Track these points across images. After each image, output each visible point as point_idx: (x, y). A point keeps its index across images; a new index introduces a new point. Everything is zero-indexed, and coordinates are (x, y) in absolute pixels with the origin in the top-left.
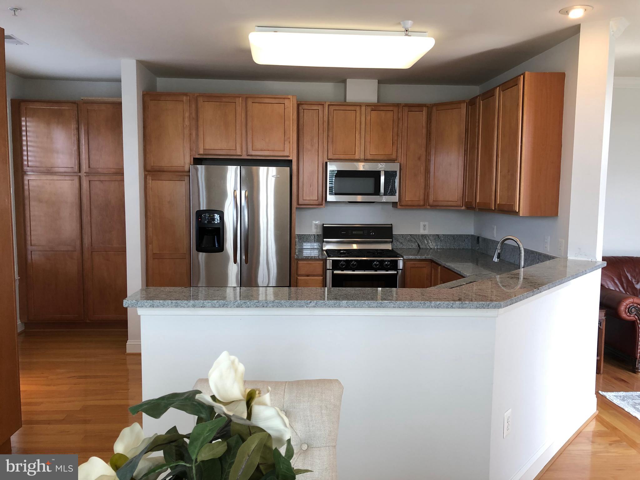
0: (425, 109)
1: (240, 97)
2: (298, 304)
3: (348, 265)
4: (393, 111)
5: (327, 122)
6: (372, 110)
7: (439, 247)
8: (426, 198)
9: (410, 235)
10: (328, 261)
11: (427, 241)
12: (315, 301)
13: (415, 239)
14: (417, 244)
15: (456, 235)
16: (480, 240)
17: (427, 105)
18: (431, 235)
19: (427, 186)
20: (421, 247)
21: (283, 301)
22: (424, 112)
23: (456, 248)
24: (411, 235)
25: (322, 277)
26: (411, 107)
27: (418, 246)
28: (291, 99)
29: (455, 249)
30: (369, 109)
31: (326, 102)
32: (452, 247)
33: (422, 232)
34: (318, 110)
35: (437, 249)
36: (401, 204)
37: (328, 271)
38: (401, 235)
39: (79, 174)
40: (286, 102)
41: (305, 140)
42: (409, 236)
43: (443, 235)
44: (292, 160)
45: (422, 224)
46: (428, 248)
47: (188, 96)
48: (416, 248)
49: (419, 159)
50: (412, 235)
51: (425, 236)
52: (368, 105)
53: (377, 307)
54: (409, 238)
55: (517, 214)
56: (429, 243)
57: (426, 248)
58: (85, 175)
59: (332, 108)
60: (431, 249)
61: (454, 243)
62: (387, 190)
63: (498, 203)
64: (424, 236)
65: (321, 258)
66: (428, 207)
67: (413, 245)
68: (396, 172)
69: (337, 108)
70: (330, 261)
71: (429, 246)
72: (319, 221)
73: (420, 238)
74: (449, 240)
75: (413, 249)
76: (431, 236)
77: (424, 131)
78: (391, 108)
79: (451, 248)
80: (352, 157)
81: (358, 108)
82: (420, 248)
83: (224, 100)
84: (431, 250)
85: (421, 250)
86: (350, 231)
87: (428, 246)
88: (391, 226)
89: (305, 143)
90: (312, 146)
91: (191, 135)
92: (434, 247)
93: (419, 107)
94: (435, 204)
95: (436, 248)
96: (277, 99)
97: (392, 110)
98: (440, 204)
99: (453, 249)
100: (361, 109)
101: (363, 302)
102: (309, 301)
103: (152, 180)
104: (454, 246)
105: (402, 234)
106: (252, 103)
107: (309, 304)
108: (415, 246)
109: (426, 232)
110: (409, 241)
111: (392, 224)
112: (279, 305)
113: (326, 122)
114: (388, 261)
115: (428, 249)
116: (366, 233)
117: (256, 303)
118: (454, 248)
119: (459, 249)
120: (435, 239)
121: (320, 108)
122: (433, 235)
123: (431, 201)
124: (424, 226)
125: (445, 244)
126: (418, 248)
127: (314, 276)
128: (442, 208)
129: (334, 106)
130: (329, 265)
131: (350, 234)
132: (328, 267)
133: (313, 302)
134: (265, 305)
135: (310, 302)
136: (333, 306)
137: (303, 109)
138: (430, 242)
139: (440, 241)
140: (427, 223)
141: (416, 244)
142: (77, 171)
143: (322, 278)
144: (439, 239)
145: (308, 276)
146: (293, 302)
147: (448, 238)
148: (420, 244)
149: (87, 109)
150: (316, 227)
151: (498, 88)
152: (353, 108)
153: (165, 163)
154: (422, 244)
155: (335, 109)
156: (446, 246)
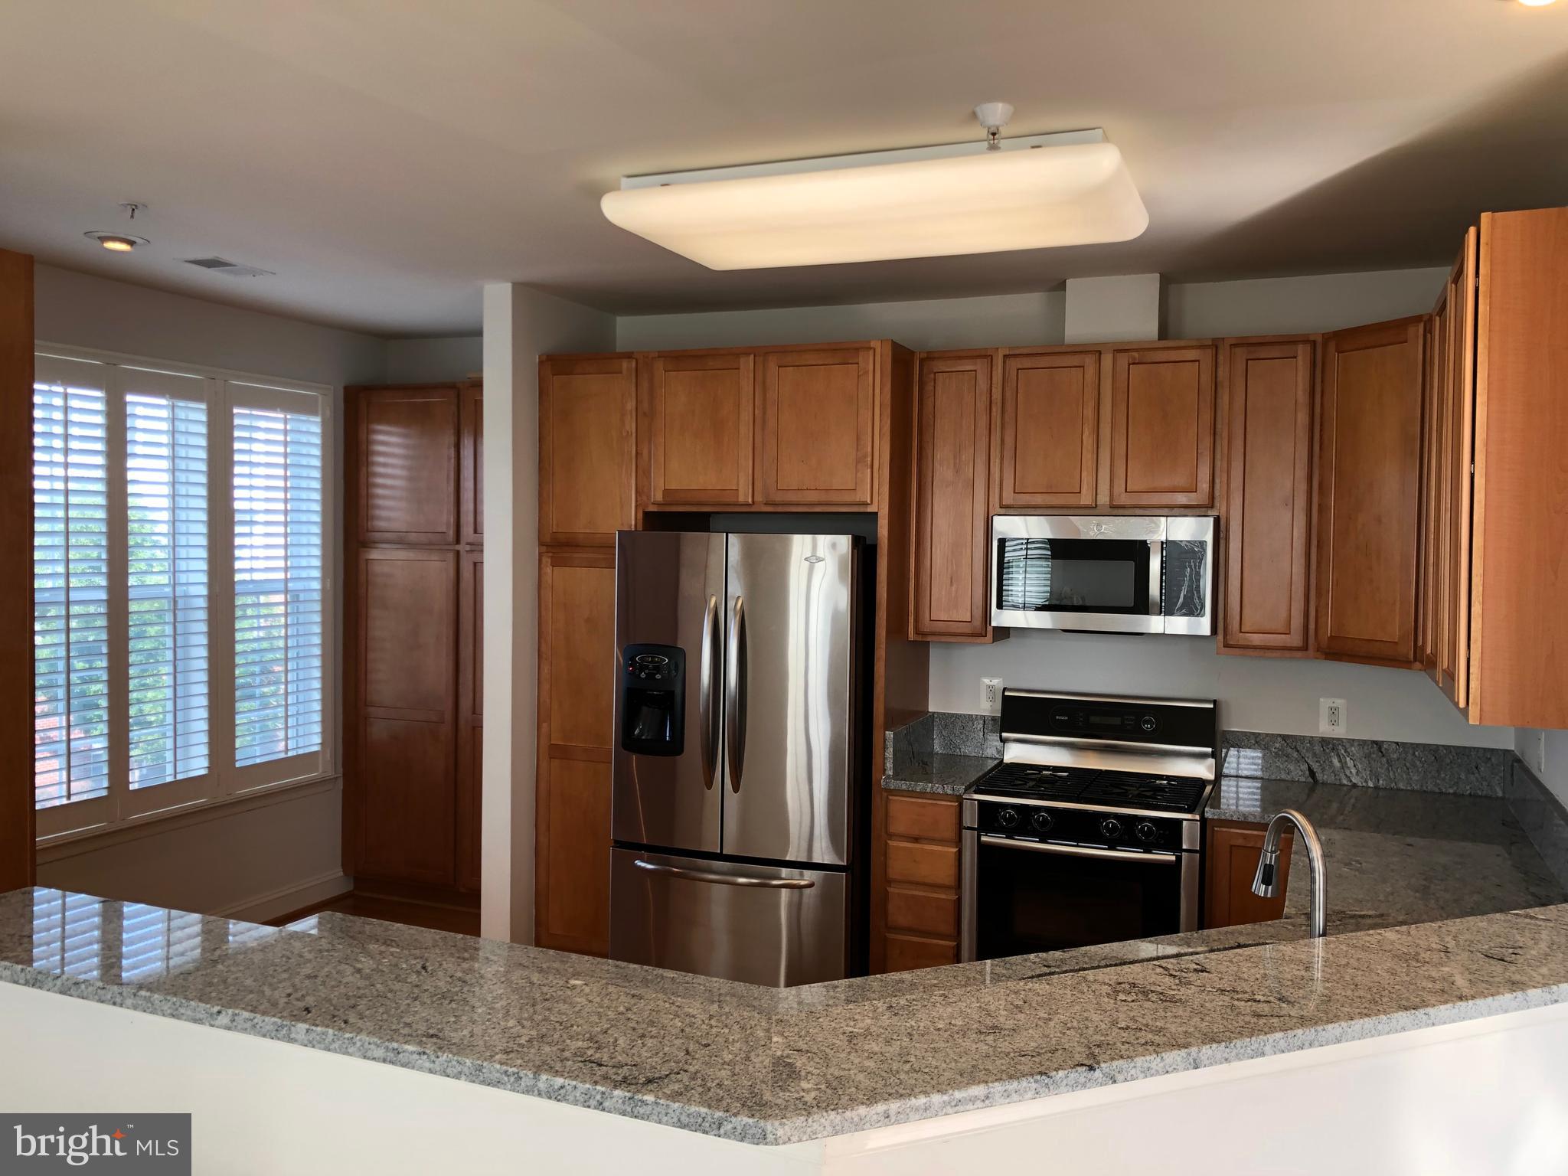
0: (1302, 352)
1: (750, 354)
2: (189, 1013)
3: (1024, 822)
4: (1198, 361)
5: (999, 404)
6: (1134, 364)
7: (1381, 782)
8: (1312, 626)
9: (1280, 735)
10: (966, 804)
11: (1340, 761)
12: (230, 1011)
13: (1298, 751)
14: (1305, 767)
15: (1443, 746)
16: (1515, 772)
17: (1312, 338)
18: (1353, 740)
20: (1319, 776)
21: (156, 996)
22: (1300, 358)
23: (1444, 790)
24: (1285, 738)
25: (955, 847)
26: (1254, 346)
27: (1308, 772)
28: (877, 350)
29: (1441, 793)
30: (1125, 360)
31: (998, 349)
32: (1430, 787)
33: (1325, 729)
34: (975, 371)
35: (1376, 788)
37: (966, 834)
38: (1252, 737)
39: (457, 547)
40: (863, 358)
41: (938, 456)
42: (1279, 739)
43: (1397, 743)
44: (877, 513)
45: (1325, 703)
46: (1345, 782)
47: (634, 360)
48: (1303, 779)
49: (1288, 502)
50: (1288, 736)
51: (1333, 745)
52: (1120, 349)
53: (384, 1061)
54: (1277, 745)
56: (1348, 768)
57: (1338, 782)
58: (468, 549)
59: (1014, 364)
60: (1355, 786)
61: (1438, 771)
62: (1175, 600)
64: (1329, 745)
65: (951, 792)
66: (1318, 655)
67: (1292, 768)
68: (1202, 544)
69: (1027, 363)
70: (972, 805)
71: (1346, 775)
72: (1001, 679)
73: (1318, 748)
74: (1418, 763)
75: (1293, 781)
76: (1352, 745)
77: (1302, 417)
78: (1193, 355)
79: (1425, 788)
80: (1071, 500)
81: (1089, 361)
82: (1315, 781)
84: (1354, 792)
85: (1319, 789)
86: (1081, 714)
87: (1343, 776)
88: (1211, 706)
89: (936, 464)
90: (957, 471)
91: (639, 456)
92: (1366, 782)
93: (1285, 343)
95: (1371, 784)
96: (840, 353)
97: (1198, 359)
98: (1350, 647)
99: (1434, 793)
100: (1099, 360)
101: (348, 1039)
102: (216, 1009)
103: (553, 566)
104: (1437, 785)
105: (1254, 733)
106: (779, 366)
107: (216, 1019)
108: (1300, 773)
109: (1339, 732)
110: (1277, 756)
111: (1215, 702)
112: (149, 1008)
113: (997, 403)
115: (1345, 788)
116: (1129, 725)
117: (99, 991)
118: (1437, 790)
119: (1455, 794)
120: (1368, 756)
121: (980, 366)
122: (1363, 743)
124: (1333, 711)
125: (1405, 776)
126: (1310, 780)
127: (933, 841)
128: (1356, 660)
129: (1018, 359)
130: (971, 818)
131: (1080, 724)
132: (967, 822)
133: (224, 1013)
134: (118, 1000)
135: (219, 1012)
136: (273, 1035)
137: (935, 373)
138: (1350, 763)
139: (1388, 762)
140: (1339, 702)
141: (1302, 767)
142: (451, 540)
143: (955, 850)
144: (1383, 756)
145: (914, 840)
146: (178, 1004)
147: (1414, 754)
148: (1315, 767)
149: (476, 400)
150: (991, 695)
152: (1075, 360)
153: (580, 527)
154: (1323, 770)
155: (1020, 367)
156: (1409, 781)
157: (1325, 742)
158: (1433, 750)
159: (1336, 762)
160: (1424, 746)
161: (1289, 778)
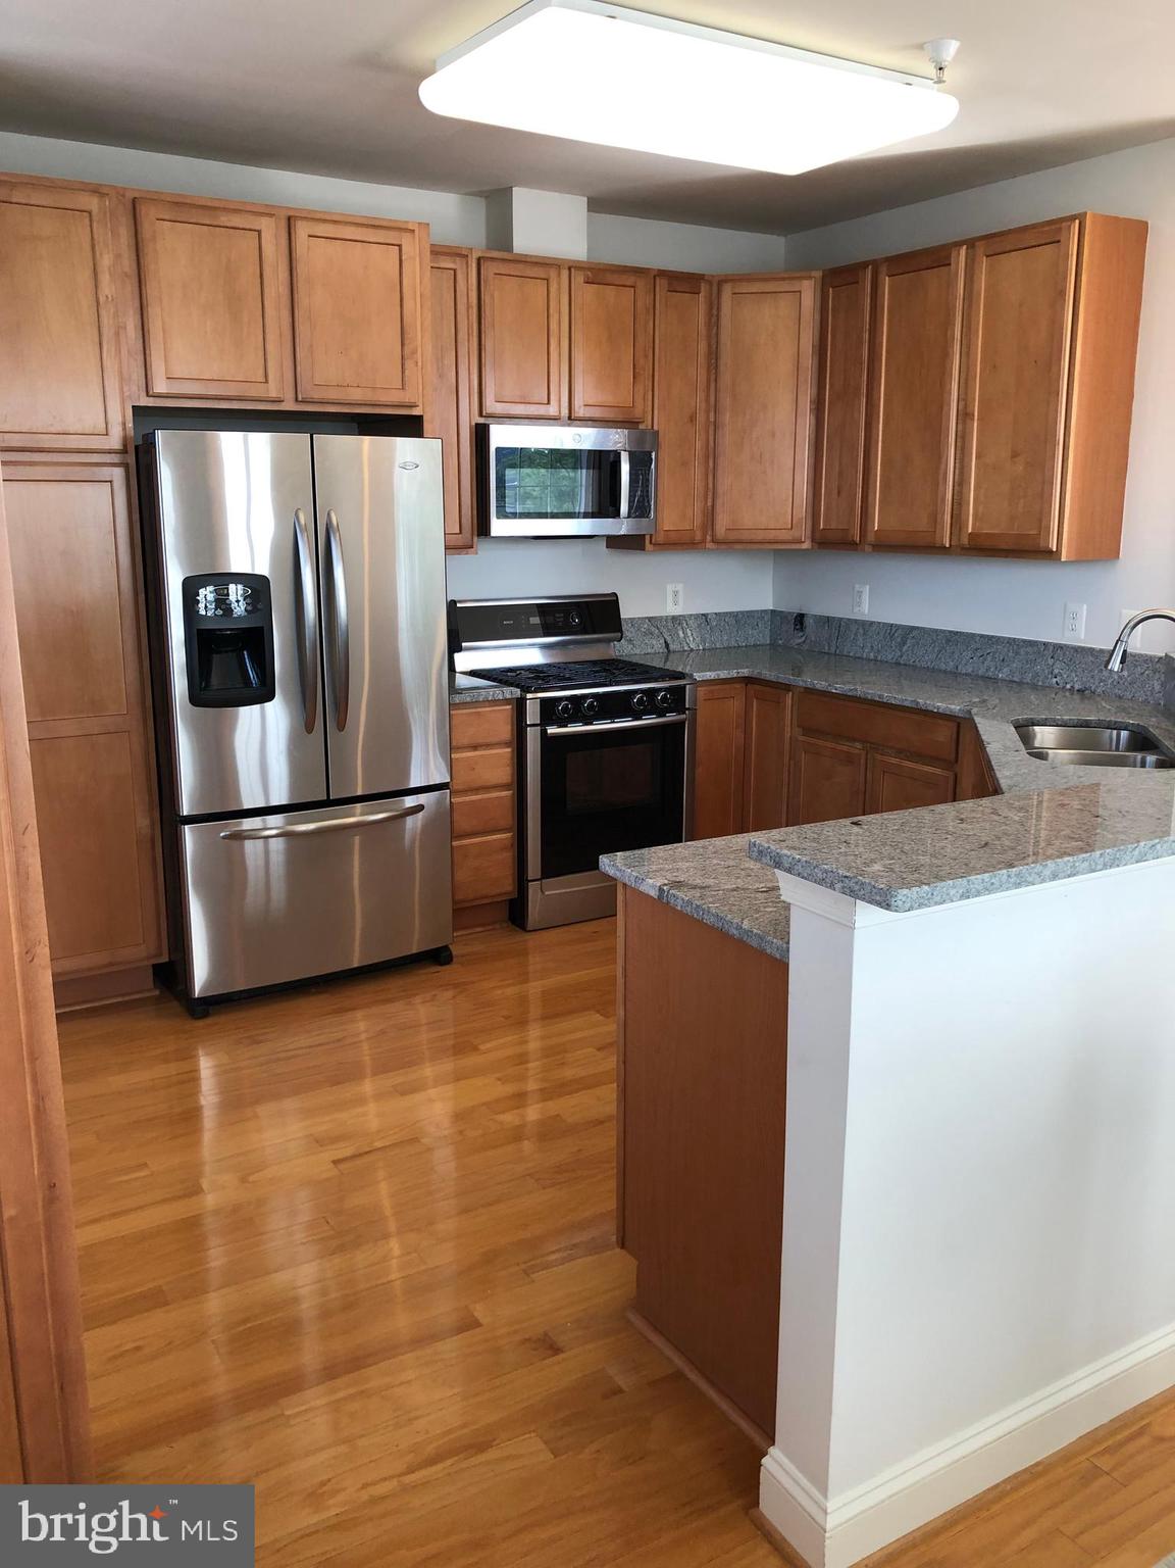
0: (704, 289)
1: (273, 215)
3: (577, 710)
4: (634, 287)
5: (476, 308)
6: (589, 283)
7: (706, 644)
8: (707, 523)
9: (647, 618)
10: (528, 704)
11: (683, 632)
13: (658, 628)
14: (662, 641)
16: (809, 622)
17: (709, 278)
18: (690, 615)
19: (711, 492)
20: (672, 647)
22: (703, 295)
23: (740, 644)
24: (650, 619)
25: (508, 747)
26: (675, 280)
27: (664, 645)
28: (417, 232)
29: (739, 647)
30: (579, 278)
32: (733, 644)
33: (672, 609)
34: (455, 270)
35: (704, 650)
36: (653, 541)
37: (529, 730)
40: (406, 241)
42: (647, 621)
43: (714, 613)
44: (422, 416)
45: (670, 588)
46: (686, 648)
47: (107, 197)
48: (661, 651)
49: (692, 419)
50: (652, 618)
51: (679, 620)
52: (573, 267)
54: (646, 626)
55: (1049, 555)
56: (688, 637)
57: (682, 649)
59: (491, 268)
60: (692, 650)
61: (737, 631)
62: (632, 504)
63: (970, 531)
64: (676, 620)
65: (503, 697)
66: (710, 545)
67: (655, 643)
68: (649, 454)
69: (503, 268)
70: (534, 703)
71: (687, 643)
73: (670, 624)
74: (727, 626)
75: (655, 653)
76: (690, 619)
77: (703, 347)
78: (630, 280)
79: (730, 645)
80: (541, 410)
81: (553, 274)
82: (669, 651)
83: (224, 219)
84: (691, 655)
85: (671, 657)
86: (523, 617)
87: (684, 643)
88: (616, 598)
91: (121, 331)
92: (699, 646)
93: (692, 281)
94: (732, 536)
95: (701, 648)
96: (382, 232)
98: (746, 536)
99: (735, 647)
100: (559, 275)
104: (737, 641)
105: (631, 619)
106: (310, 236)
108: (660, 646)
109: (680, 610)
110: (645, 634)
111: (616, 594)
113: (473, 306)
114: (665, 689)
115: (687, 653)
116: (560, 621)
118: (737, 645)
119: (746, 646)
120: (699, 626)
121: (459, 264)
122: (697, 616)
123: (721, 529)
124: (676, 593)
125: (720, 638)
126: (666, 650)
127: (488, 746)
128: (749, 546)
129: (494, 263)
130: (533, 714)
131: (523, 626)
132: (530, 721)
138: (689, 633)
139: (710, 629)
140: (680, 587)
143: (509, 750)
144: (708, 624)
145: (475, 747)
148: (669, 639)
151: (965, 247)
152: (536, 272)
154: (673, 641)
155: (497, 272)
156: (722, 640)
157: (674, 618)
158: (735, 615)
159: (681, 633)
160: (730, 613)
161: (653, 651)
